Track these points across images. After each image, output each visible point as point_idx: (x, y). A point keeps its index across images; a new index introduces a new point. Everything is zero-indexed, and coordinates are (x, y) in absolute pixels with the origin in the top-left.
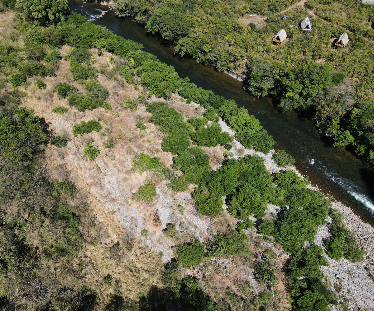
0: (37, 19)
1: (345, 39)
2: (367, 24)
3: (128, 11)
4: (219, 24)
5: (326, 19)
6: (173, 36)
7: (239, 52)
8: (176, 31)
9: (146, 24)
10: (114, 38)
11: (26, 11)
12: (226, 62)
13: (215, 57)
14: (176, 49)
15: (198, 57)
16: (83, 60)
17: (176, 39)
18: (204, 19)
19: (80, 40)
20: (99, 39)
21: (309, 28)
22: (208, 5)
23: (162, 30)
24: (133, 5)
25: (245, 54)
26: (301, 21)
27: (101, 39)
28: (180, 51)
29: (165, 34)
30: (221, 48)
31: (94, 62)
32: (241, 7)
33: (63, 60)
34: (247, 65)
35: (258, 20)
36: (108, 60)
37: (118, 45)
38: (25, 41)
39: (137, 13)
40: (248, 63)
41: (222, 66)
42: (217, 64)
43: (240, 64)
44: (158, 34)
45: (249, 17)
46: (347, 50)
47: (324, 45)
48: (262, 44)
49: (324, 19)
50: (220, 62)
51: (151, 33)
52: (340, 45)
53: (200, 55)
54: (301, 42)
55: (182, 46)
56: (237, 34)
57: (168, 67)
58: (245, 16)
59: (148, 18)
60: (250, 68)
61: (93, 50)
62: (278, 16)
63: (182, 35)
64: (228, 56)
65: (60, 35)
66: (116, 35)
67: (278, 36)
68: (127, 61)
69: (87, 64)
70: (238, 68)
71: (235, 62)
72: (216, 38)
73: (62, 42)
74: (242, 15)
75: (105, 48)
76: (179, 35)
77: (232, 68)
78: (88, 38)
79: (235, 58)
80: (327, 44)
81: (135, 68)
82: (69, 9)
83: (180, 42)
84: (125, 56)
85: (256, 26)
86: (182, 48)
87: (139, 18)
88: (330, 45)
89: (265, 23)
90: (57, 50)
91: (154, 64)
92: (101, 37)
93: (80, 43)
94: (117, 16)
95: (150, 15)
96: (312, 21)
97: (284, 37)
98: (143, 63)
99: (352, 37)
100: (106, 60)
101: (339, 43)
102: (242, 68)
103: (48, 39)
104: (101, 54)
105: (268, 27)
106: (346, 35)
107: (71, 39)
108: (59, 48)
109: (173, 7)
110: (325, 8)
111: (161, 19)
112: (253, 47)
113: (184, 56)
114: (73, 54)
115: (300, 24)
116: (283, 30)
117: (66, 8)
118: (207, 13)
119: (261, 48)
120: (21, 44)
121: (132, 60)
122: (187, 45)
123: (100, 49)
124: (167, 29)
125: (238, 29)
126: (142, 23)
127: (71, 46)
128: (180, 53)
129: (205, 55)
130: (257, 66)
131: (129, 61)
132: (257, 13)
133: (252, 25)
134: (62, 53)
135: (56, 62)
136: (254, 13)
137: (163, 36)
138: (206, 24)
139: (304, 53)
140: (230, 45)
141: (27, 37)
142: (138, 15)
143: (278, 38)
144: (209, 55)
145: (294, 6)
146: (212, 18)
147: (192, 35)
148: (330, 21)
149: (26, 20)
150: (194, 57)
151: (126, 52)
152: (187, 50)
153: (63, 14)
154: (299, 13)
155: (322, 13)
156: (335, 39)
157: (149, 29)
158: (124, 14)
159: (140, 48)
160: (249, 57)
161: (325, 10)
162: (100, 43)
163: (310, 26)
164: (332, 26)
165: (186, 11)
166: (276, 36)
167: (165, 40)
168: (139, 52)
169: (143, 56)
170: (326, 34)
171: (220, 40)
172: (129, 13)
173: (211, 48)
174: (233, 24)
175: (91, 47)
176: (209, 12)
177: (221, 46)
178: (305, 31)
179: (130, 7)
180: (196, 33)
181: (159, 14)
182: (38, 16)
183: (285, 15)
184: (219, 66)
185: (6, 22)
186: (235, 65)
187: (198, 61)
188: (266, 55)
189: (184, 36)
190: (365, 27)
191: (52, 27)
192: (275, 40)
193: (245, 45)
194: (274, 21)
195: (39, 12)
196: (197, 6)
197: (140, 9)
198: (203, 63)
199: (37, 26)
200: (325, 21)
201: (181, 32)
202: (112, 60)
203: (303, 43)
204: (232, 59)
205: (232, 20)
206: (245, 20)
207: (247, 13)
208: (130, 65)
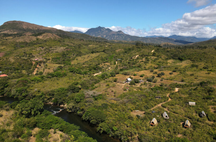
0: (24, 114)
1: (188, 123)
2: (196, 115)
3: (73, 109)
4: (121, 116)
5: (174, 112)
6: (97, 121)
7: (133, 130)
8: (98, 119)
9: (82, 116)
10: (64, 123)
11: (20, 110)
12: (126, 136)
13: (120, 133)
14: (98, 129)
15: (110, 133)
16: (45, 136)
17: (98, 123)
18: (113, 113)
19: (45, 125)
20: (56, 124)
21: (167, 117)
22: (114, 106)
23: (90, 119)
24: (76, 107)
25: (137, 132)
26: (162, 114)
27: (57, 124)
28: (100, 130)
29: (92, 121)
30: (123, 129)
31: (50, 138)
32: (131, 107)
33: (32, 136)
34: (138, 138)
35: (141, 113)
36: (59, 136)
37: (66, 127)
38: (14, 126)
39: (78, 110)
40: (139, 137)
41: (124, 139)
42: (121, 138)
43: (134, 137)
44: (89, 121)
45: (136, 112)
46: (192, 129)
47: (178, 126)
48: (145, 126)
49: (173, 112)
50: (123, 136)
51: (85, 120)
52: (187, 126)
53: (112, 132)
54: (165, 124)
55: (101, 127)
56: (131, 121)
57: (93, 140)
58: (133, 111)
59: (84, 113)
60: (140, 140)
61: (51, 130)
62: (150, 111)
63: (101, 121)
64: (127, 133)
65: (35, 122)
66: (65, 122)
67: (153, 122)
68: (70, 137)
69: (46, 139)
70: (134, 140)
71: (131, 136)
72: (119, 122)
73: (35, 126)
74: (132, 111)
75: (58, 129)
76: (100, 121)
77: (130, 140)
78: (49, 124)
79: (131, 134)
80: (180, 125)
81: (74, 141)
82: (43, 108)
83: (100, 125)
84: (69, 134)
85: (140, 116)
86: (101, 128)
87: (79, 113)
88: (181, 126)
89: (144, 115)
90: (30, 131)
91: (85, 138)
92: (57, 123)
93: (45, 126)
94: (68, 112)
95: (85, 111)
96: (167, 113)
97: (156, 122)
98: (79, 137)
99: (192, 122)
100: (57, 136)
101: (186, 125)
102: (136, 140)
103: (28, 124)
104: (55, 133)
105: (147, 117)
106: (188, 121)
107: (40, 124)
108: (32, 129)
109: (97, 107)
110: (172, 107)
111: (90, 113)
112: (140, 128)
113: (102, 133)
114: (40, 133)
115: (162, 115)
116: (154, 118)
117: (42, 108)
118: (114, 110)
119: (145, 128)
120: (12, 128)
121: (72, 136)
122: (104, 127)
123: (55, 130)
124: (93, 118)
125: (130, 118)
126: (80, 115)
127: (39, 128)
128: (100, 131)
129: (114, 132)
130: (144, 139)
131: (71, 136)
132: (139, 110)
133: (138, 116)
134: (33, 133)
135: (28, 138)
136: (138, 110)
137: (91, 122)
138: (114, 116)
139: (169, 131)
140: (127, 127)
141: (16, 124)
142: (79, 111)
143: (153, 123)
144: (116, 132)
145: (156, 106)
146: (117, 112)
147: (107, 121)
148: (177, 113)
149: (19, 114)
150: (108, 133)
151: (70, 131)
152: (104, 130)
153: (40, 111)
154: (160, 110)
155: (172, 110)
156: (183, 122)
157: (84, 118)
158: (72, 110)
159: (78, 129)
160: (139, 133)
161: (173, 108)
162: (56, 126)
163: (168, 116)
164: (179, 116)
165: (103, 109)
166: (152, 122)
167: (92, 124)
168: (77, 131)
169: (79, 133)
170: (177, 120)
171: (122, 124)
172: (74, 110)
173: (117, 128)
174: (128, 115)
175: (51, 128)
176: (115, 109)
177: (123, 127)
178: (166, 119)
179: (75, 107)
180: (108, 120)
181: (89, 111)
182: (26, 113)
183: (153, 110)
184: (122, 139)
185: (8, 116)
186: (131, 138)
187: (110, 136)
188: (148, 132)
189: (102, 122)
190: (196, 116)
191: (32, 118)
192: (151, 124)
193: (136, 126)
194: (149, 114)
195: (27, 111)
196: (109, 107)
197: (80, 108)
198: (113, 137)
199: (24, 117)
200: (174, 114)
201: (100, 120)
202: (61, 136)
203: (167, 125)
204: (130, 135)
205: (127, 113)
206: (133, 113)
207: (134, 110)
208: (71, 139)
